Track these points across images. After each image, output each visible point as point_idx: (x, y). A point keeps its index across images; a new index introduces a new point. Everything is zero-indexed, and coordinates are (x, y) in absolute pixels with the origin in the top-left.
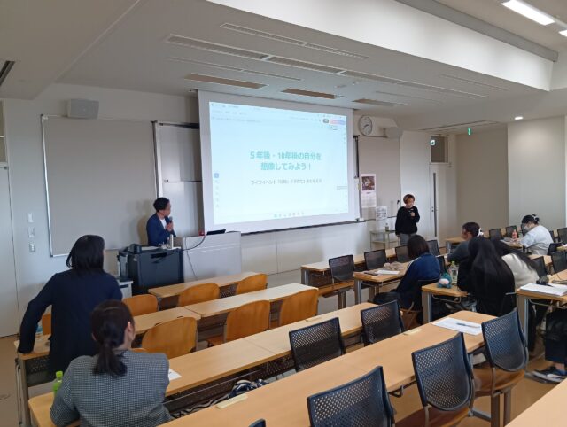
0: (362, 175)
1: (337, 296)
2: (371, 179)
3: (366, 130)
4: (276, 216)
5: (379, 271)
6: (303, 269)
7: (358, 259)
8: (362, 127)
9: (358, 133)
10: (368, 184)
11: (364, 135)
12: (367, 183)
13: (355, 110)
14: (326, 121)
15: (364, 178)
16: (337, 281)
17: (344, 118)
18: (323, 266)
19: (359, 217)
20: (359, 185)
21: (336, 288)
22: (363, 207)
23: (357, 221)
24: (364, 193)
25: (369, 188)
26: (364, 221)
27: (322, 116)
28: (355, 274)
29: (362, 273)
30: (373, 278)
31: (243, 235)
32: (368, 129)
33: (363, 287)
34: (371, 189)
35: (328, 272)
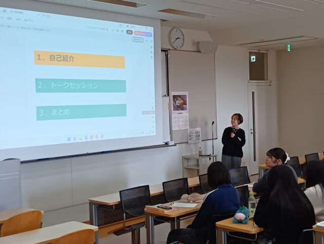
0: (172, 93)
1: (130, 233)
2: (183, 98)
3: (178, 44)
4: (69, 139)
5: (175, 204)
6: (92, 203)
8: (173, 40)
9: (168, 47)
10: (180, 104)
11: (175, 49)
12: (179, 102)
13: (163, 20)
14: (129, 32)
15: (175, 97)
16: (129, 217)
17: (150, 30)
18: (113, 199)
19: (168, 140)
20: (169, 104)
21: (127, 224)
22: (173, 129)
23: (167, 144)
24: (175, 114)
25: (181, 107)
26: (175, 145)
27: (125, 27)
28: (148, 208)
29: (155, 206)
30: (166, 212)
31: (22, 162)
32: (180, 42)
33: (156, 223)
34: (183, 109)
35: (119, 206)
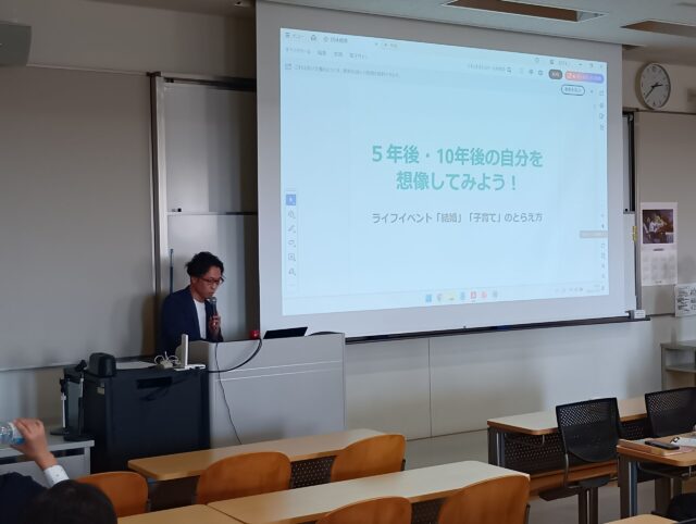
0: (643, 205)
1: (576, 497)
2: (665, 215)
3: (655, 98)
4: (429, 299)
5: (683, 440)
6: (494, 429)
7: (630, 408)
8: (644, 90)
9: (635, 104)
10: (657, 228)
11: (650, 110)
12: (655, 225)
13: (627, 47)
14: (555, 74)
15: (646, 213)
16: (577, 462)
17: (600, 68)
18: (542, 422)
19: (633, 307)
20: (636, 229)
21: (573, 478)
22: (644, 284)
23: (630, 318)
24: (649, 251)
25: (660, 237)
26: (647, 318)
27: (546, 62)
28: (623, 444)
29: (641, 442)
30: (668, 455)
31: (350, 341)
32: (659, 93)
33: (642, 478)
34: (664, 240)
35: (554, 436)
